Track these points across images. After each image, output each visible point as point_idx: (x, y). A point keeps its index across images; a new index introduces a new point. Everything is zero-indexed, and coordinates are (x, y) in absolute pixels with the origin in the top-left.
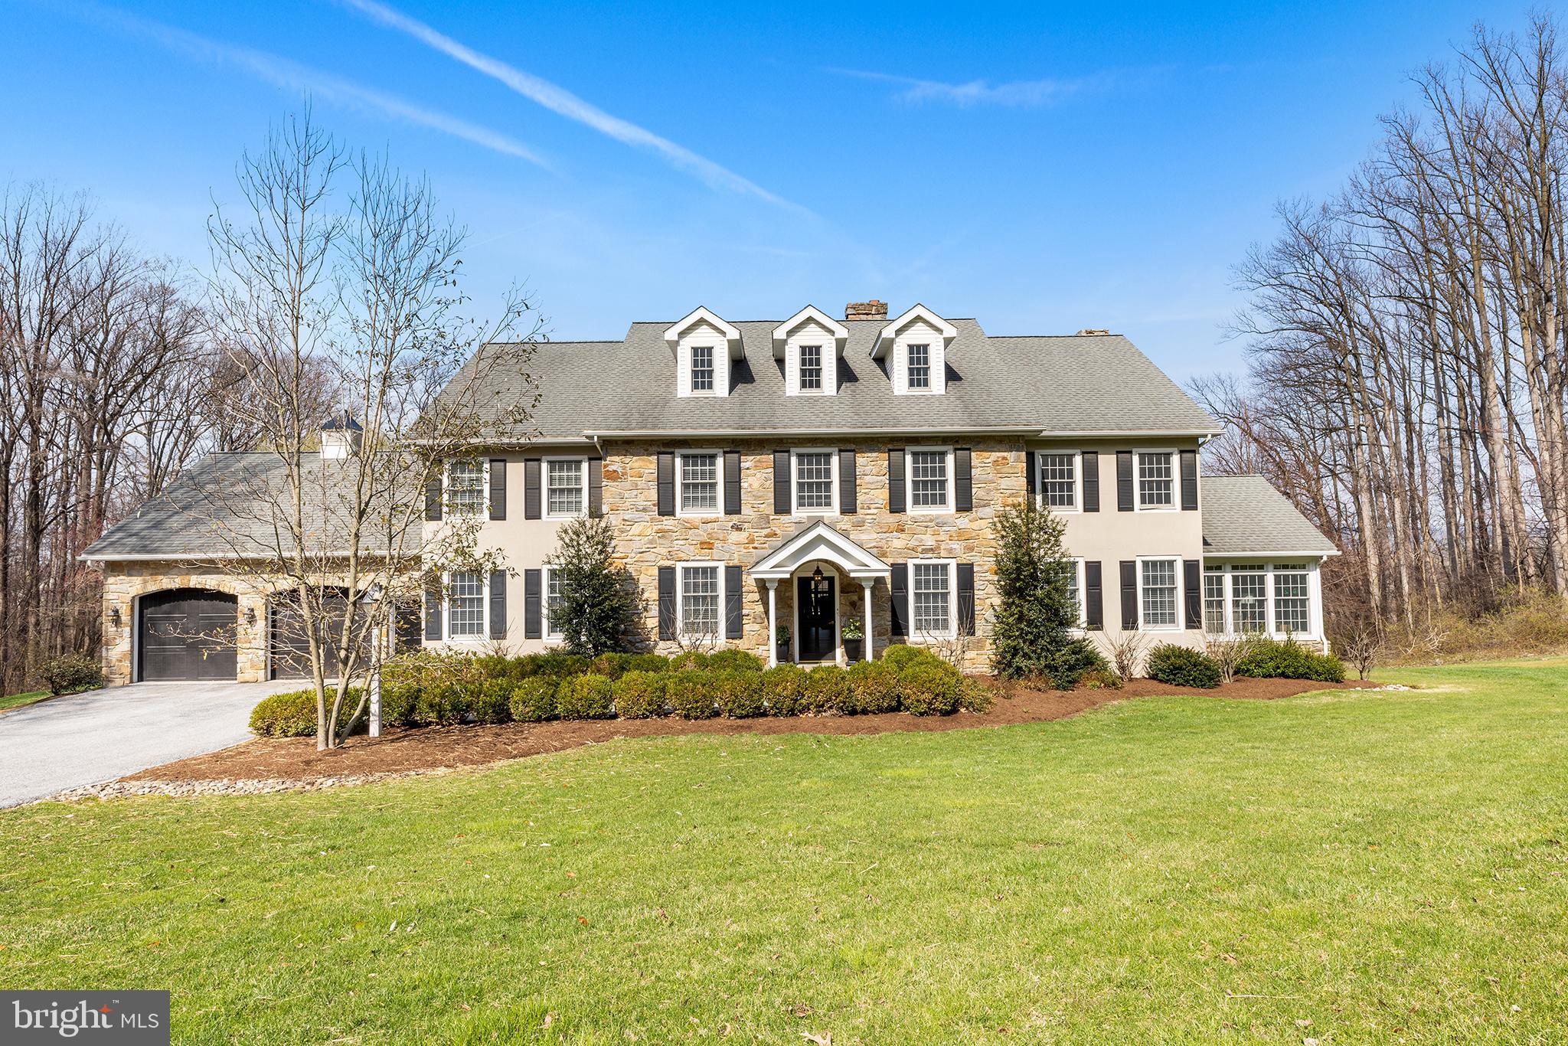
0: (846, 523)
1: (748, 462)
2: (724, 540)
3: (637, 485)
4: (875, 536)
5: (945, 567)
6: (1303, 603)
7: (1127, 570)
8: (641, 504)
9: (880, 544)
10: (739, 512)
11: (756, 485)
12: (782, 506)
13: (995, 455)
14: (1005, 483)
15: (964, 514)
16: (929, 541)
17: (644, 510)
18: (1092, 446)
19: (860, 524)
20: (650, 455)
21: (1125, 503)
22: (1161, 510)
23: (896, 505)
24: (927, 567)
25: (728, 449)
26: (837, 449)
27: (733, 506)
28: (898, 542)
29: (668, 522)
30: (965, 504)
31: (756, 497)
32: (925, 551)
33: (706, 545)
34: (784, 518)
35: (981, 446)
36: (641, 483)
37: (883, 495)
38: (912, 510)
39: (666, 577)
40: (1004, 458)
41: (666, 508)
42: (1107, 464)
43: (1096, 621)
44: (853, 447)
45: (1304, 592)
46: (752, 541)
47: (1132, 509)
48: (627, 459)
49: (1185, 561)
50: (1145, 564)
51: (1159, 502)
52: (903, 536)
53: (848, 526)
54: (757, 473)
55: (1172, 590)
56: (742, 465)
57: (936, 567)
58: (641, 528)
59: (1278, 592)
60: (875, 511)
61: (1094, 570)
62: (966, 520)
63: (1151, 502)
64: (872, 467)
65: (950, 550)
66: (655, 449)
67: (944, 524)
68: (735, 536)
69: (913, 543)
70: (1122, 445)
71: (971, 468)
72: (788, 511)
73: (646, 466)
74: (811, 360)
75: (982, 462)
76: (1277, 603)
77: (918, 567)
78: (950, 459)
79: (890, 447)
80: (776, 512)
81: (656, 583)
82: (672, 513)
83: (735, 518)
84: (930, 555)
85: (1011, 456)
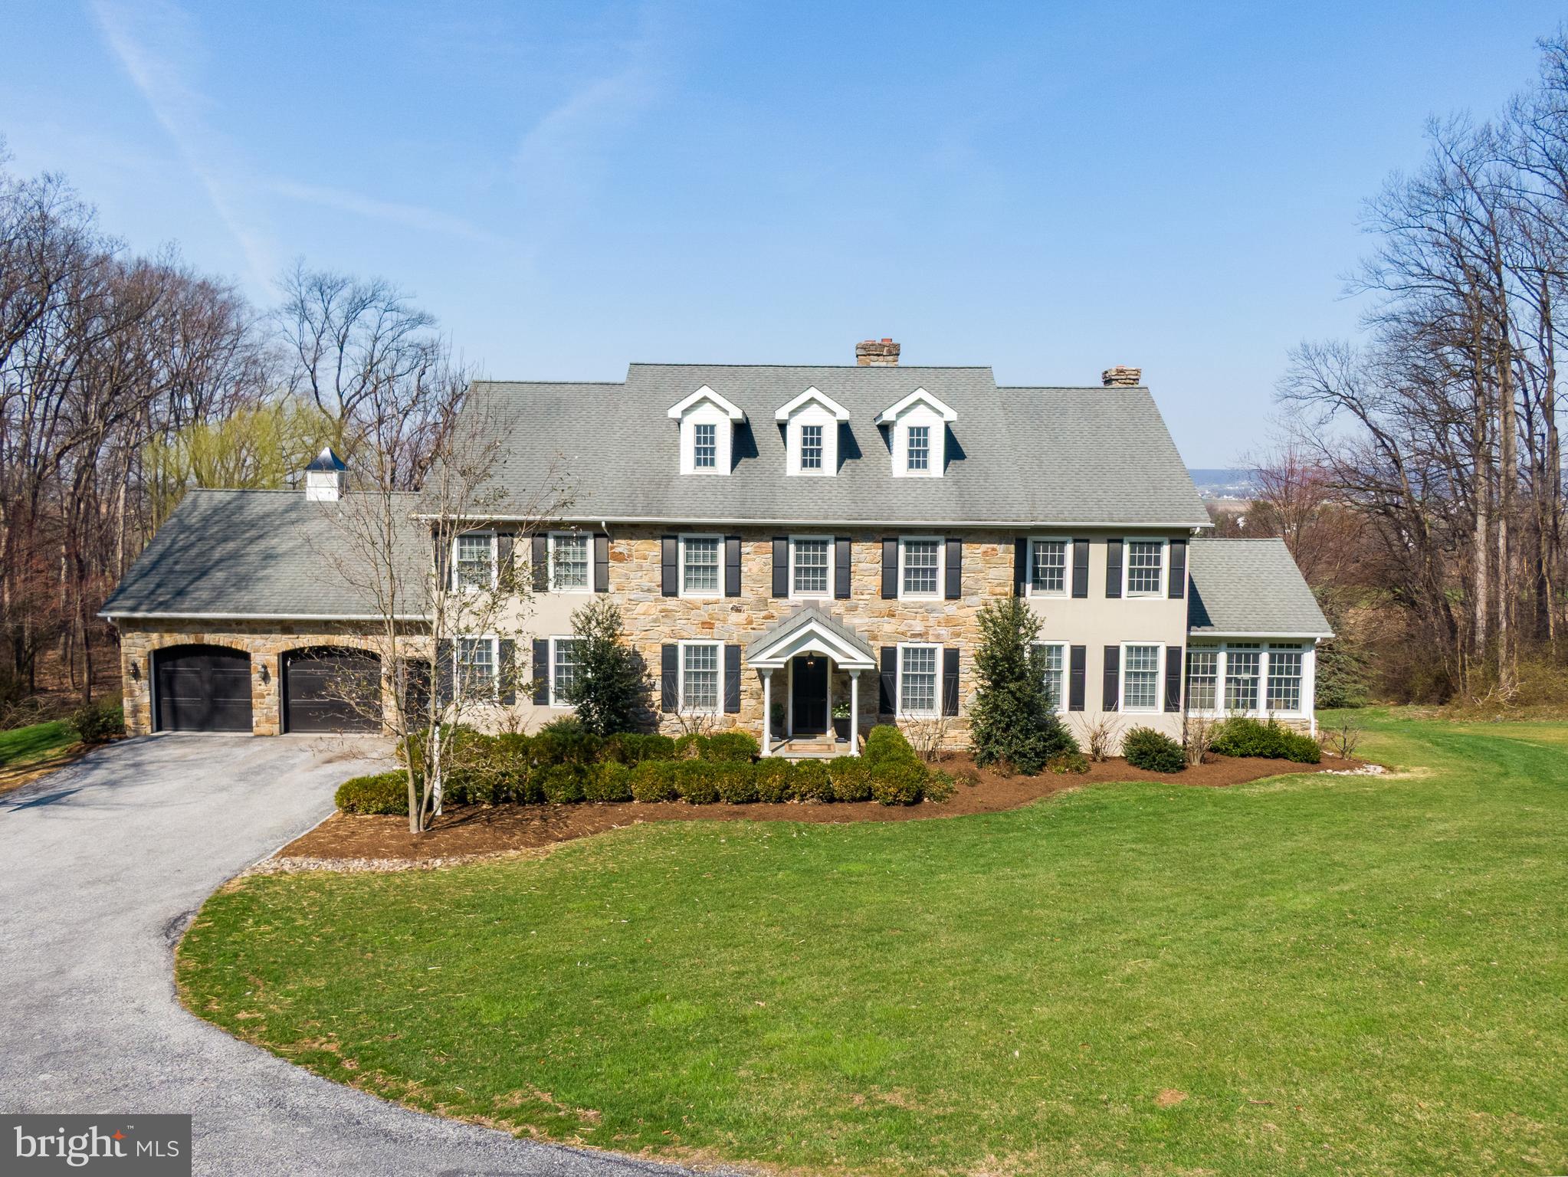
0: (840, 607)
1: (747, 548)
2: (724, 621)
3: (642, 567)
4: (867, 620)
5: (932, 651)
6: (1297, 681)
7: (1111, 655)
8: (646, 584)
9: (871, 628)
10: (738, 594)
11: (755, 570)
12: (780, 591)
13: (984, 547)
14: (992, 573)
15: (953, 602)
16: (918, 627)
17: (649, 590)
18: (1083, 536)
19: (854, 608)
20: (654, 538)
21: (1113, 591)
22: (1150, 597)
23: (889, 592)
24: (915, 650)
25: (729, 535)
26: (833, 537)
27: (733, 589)
28: (888, 627)
29: (671, 603)
30: (954, 592)
31: (755, 581)
32: (914, 636)
33: (708, 625)
34: (781, 601)
35: (971, 537)
36: (646, 564)
37: (875, 582)
38: (903, 597)
39: (669, 654)
40: (994, 549)
41: (669, 589)
42: (1098, 553)
43: (1077, 702)
44: (848, 535)
45: (1298, 671)
46: (750, 622)
47: (1119, 596)
48: (633, 542)
49: (1168, 648)
50: (1130, 649)
51: (1147, 589)
52: (892, 620)
53: (841, 610)
54: (756, 559)
55: (1154, 675)
56: (743, 550)
57: (923, 651)
58: (645, 608)
59: (1272, 670)
60: (868, 597)
61: (1079, 655)
62: (955, 607)
63: (1139, 588)
64: (866, 557)
65: (938, 636)
66: (659, 533)
67: (933, 611)
68: (735, 617)
69: (902, 628)
70: (1113, 536)
71: (961, 558)
72: (785, 595)
73: (652, 549)
74: (812, 440)
75: (972, 553)
76: (1270, 682)
77: (907, 651)
78: (942, 550)
79: (885, 536)
80: (775, 595)
81: (659, 659)
82: (675, 594)
83: (735, 600)
84: (918, 640)
85: (1000, 548)
